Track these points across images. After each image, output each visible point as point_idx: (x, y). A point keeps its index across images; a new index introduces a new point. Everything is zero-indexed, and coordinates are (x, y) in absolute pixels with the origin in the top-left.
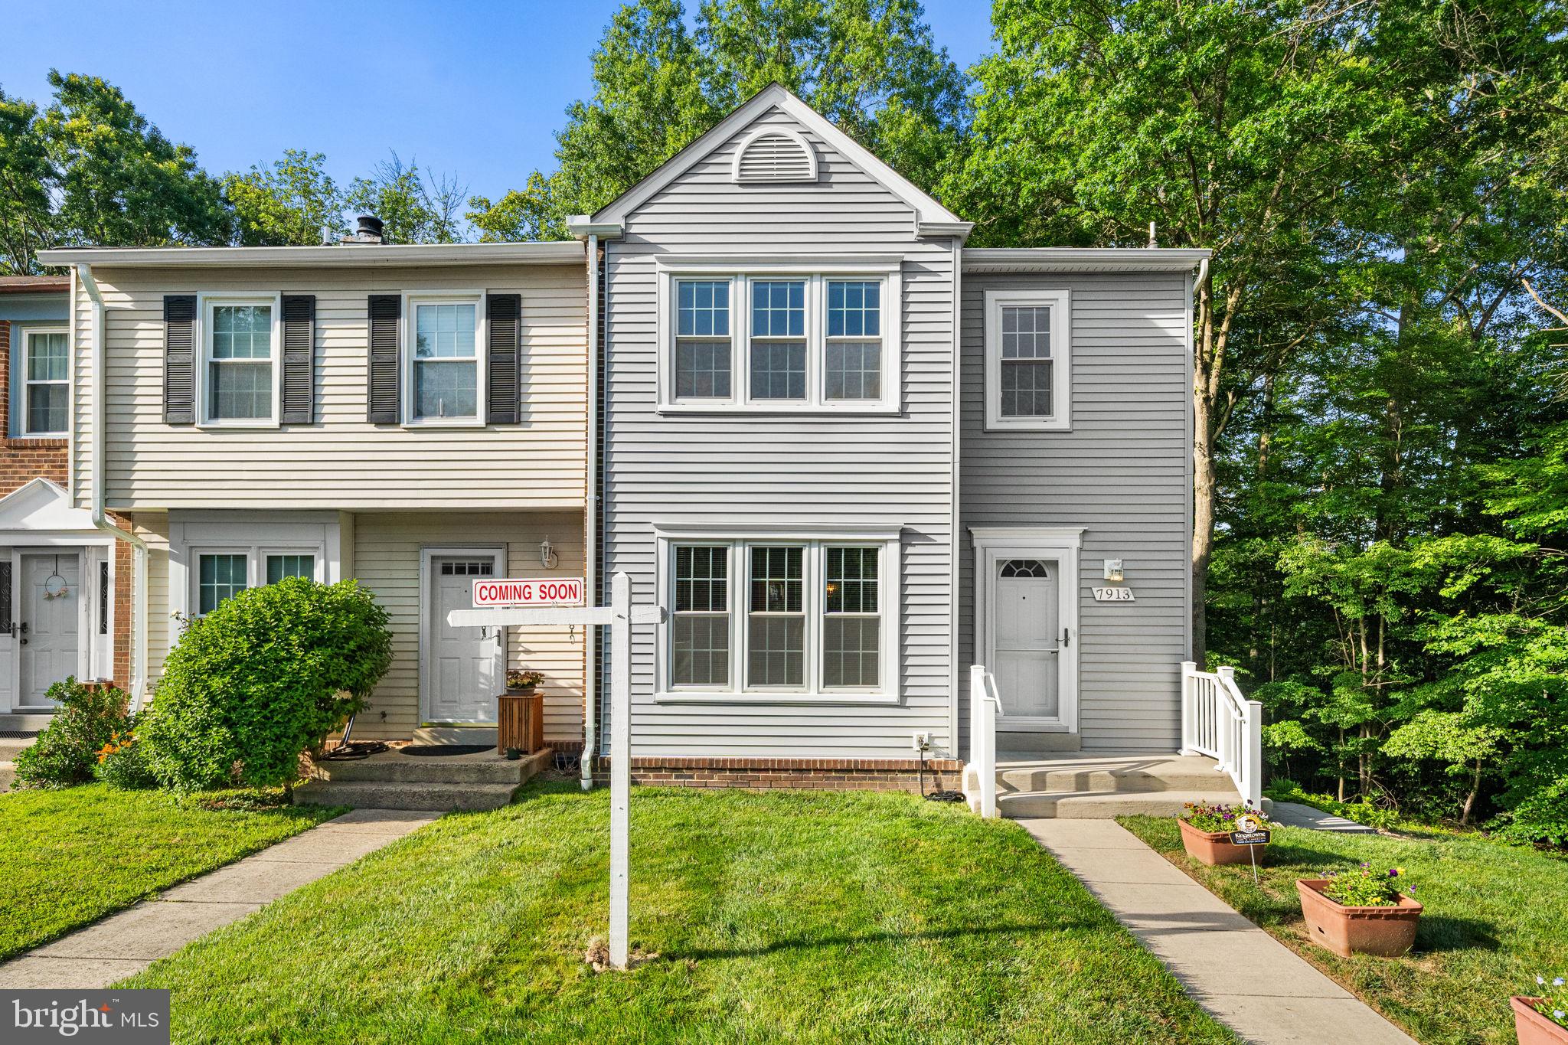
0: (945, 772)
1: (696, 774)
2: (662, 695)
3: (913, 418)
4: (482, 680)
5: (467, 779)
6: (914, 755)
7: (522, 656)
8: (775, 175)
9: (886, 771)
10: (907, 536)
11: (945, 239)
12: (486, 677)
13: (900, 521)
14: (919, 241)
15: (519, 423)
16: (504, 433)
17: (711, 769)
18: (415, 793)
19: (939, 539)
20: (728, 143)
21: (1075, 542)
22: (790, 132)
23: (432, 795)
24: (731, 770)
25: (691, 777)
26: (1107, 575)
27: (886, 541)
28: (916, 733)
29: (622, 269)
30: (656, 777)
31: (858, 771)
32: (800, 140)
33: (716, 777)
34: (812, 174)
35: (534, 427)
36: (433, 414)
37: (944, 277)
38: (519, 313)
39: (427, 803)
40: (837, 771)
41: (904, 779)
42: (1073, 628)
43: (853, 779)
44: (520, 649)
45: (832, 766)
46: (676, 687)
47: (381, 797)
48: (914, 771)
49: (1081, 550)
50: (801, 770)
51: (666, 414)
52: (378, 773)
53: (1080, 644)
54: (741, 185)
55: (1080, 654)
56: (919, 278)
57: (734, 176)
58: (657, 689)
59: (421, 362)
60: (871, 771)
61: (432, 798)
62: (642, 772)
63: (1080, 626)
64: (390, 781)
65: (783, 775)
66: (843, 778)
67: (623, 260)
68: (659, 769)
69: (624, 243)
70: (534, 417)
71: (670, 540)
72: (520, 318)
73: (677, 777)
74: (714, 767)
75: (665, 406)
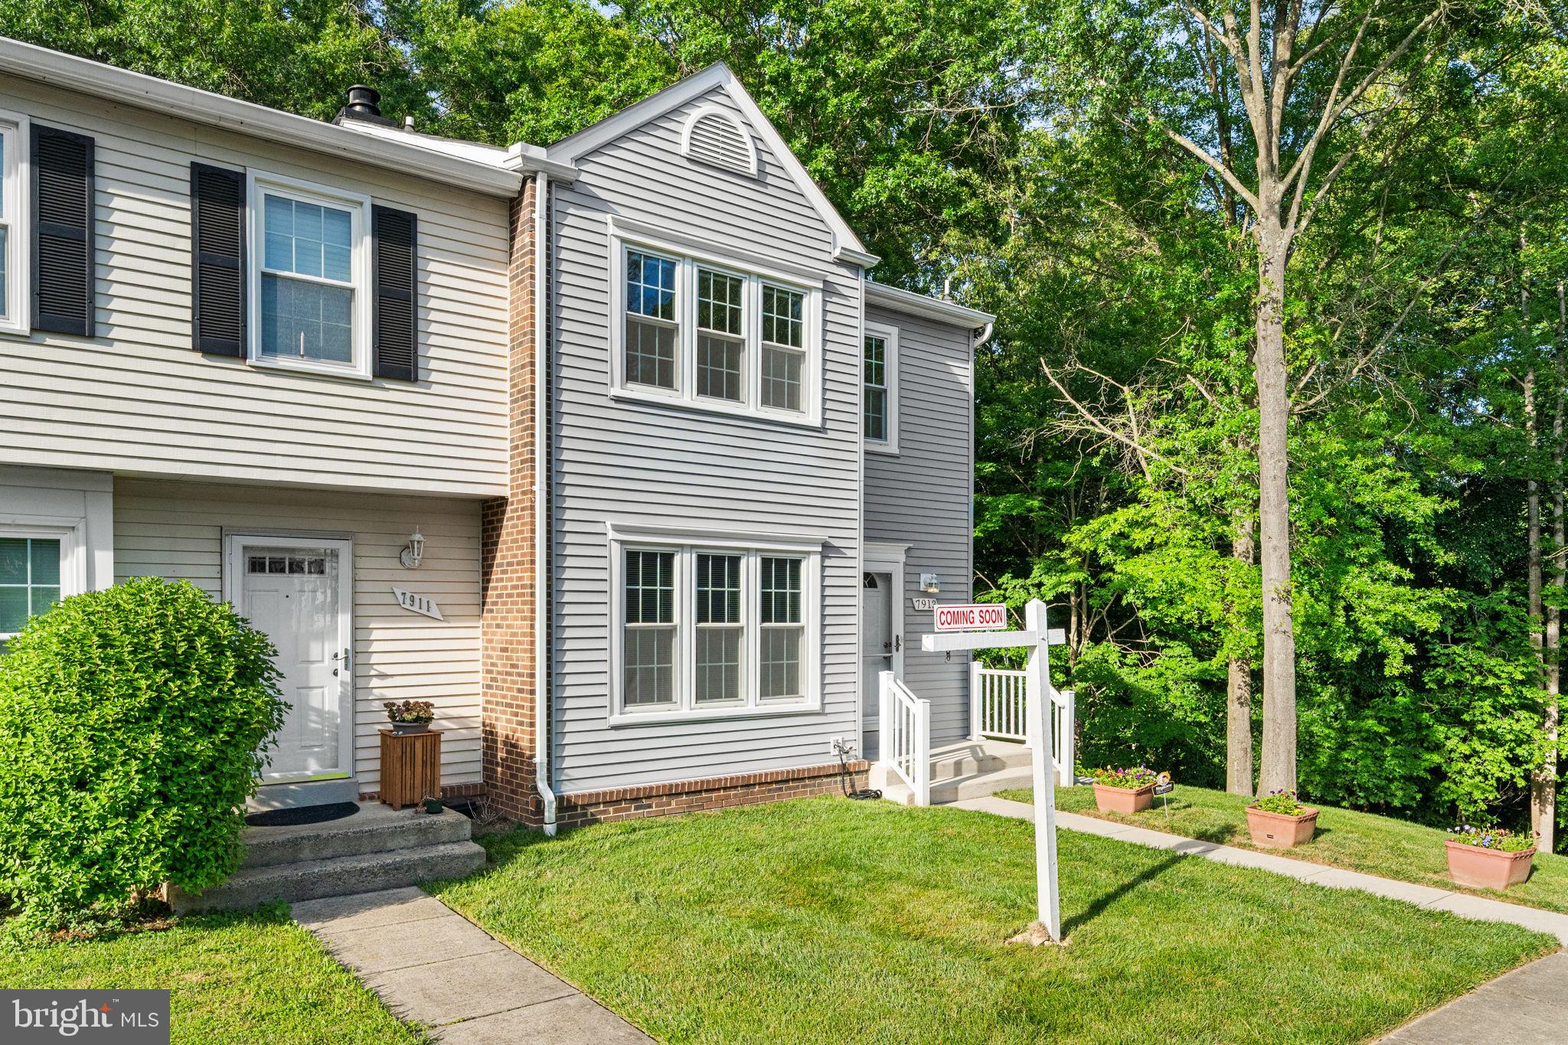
0: (857, 773)
1: (654, 802)
2: (617, 719)
3: (831, 434)
4: (314, 718)
5: (404, 844)
6: (833, 760)
7: (375, 682)
8: (720, 160)
9: (816, 776)
10: (827, 549)
11: (854, 267)
12: (320, 712)
13: (823, 535)
14: (835, 263)
15: (416, 380)
16: (396, 392)
17: (670, 795)
18: (362, 870)
19: (849, 553)
20: (677, 110)
21: (902, 558)
22: (735, 119)
23: (385, 869)
24: (687, 793)
25: (650, 806)
26: (922, 587)
27: (808, 553)
28: (832, 739)
29: (570, 221)
30: (615, 811)
31: (794, 780)
32: (743, 130)
33: (673, 803)
34: (753, 169)
35: (435, 389)
36: (292, 351)
37: (853, 302)
38: (415, 239)
39: (380, 880)
40: (777, 782)
41: (829, 784)
42: (901, 635)
43: (790, 788)
44: (373, 673)
45: (774, 778)
46: (628, 708)
47: (313, 883)
48: (835, 775)
49: (906, 564)
50: (748, 786)
51: (618, 400)
52: (275, 854)
53: (905, 649)
54: (689, 160)
55: (905, 657)
56: (835, 299)
57: (684, 149)
58: (612, 712)
59: (275, 276)
60: (803, 779)
61: (386, 873)
62: (602, 807)
63: (906, 632)
64: (294, 862)
65: (733, 792)
66: (781, 789)
67: (571, 211)
68: (618, 802)
69: (572, 190)
70: (434, 377)
71: (622, 542)
72: (415, 245)
73: (636, 808)
74: (673, 792)
75: (616, 391)
